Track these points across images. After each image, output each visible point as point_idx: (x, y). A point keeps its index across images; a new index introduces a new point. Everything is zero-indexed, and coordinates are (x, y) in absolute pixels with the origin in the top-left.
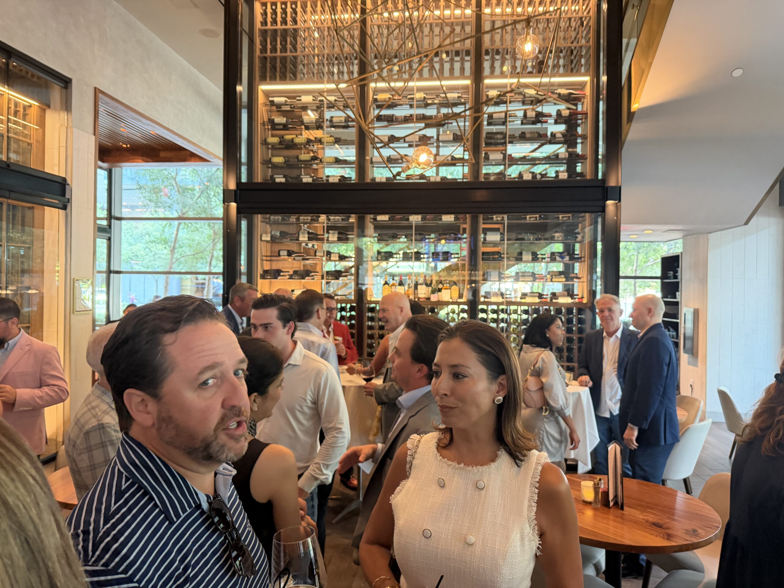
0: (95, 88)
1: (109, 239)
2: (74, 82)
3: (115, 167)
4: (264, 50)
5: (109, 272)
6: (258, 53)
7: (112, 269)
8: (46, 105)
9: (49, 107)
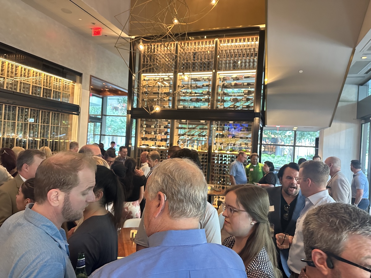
0: (91, 75)
1: (101, 123)
2: (83, 75)
3: (105, 97)
4: (144, 62)
5: (101, 135)
6: (142, 62)
7: (102, 134)
8: (75, 81)
9: (76, 82)
